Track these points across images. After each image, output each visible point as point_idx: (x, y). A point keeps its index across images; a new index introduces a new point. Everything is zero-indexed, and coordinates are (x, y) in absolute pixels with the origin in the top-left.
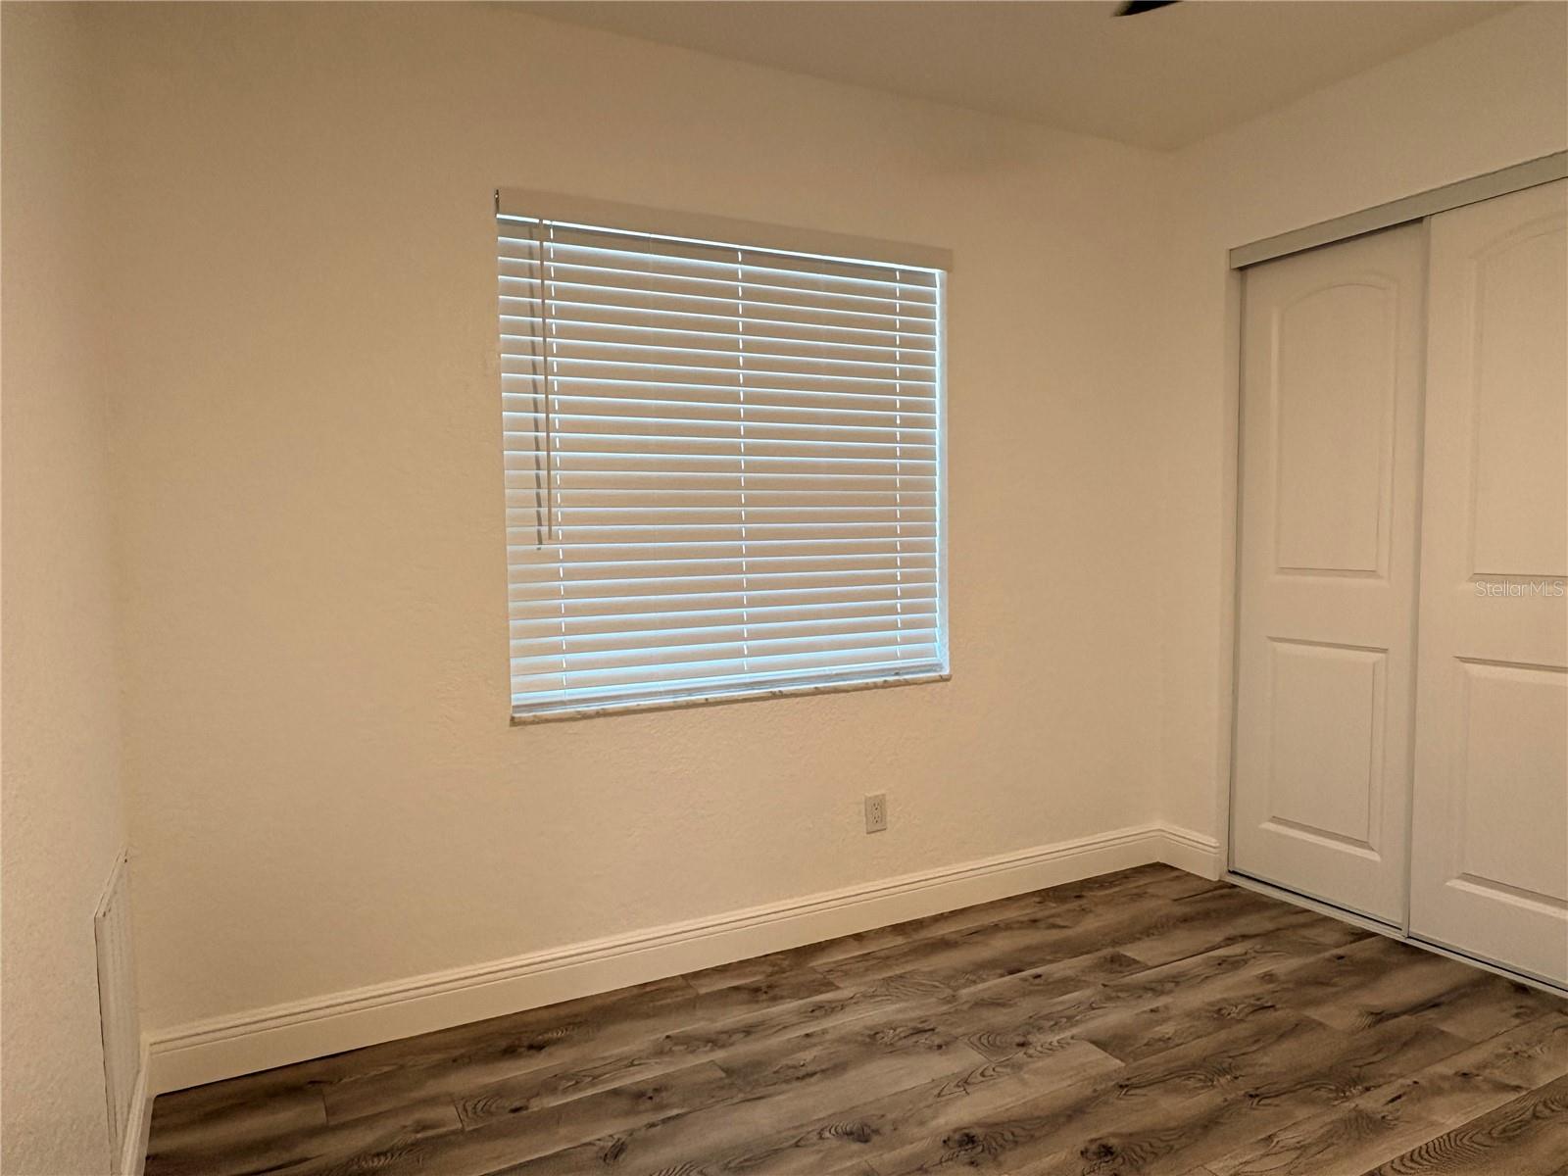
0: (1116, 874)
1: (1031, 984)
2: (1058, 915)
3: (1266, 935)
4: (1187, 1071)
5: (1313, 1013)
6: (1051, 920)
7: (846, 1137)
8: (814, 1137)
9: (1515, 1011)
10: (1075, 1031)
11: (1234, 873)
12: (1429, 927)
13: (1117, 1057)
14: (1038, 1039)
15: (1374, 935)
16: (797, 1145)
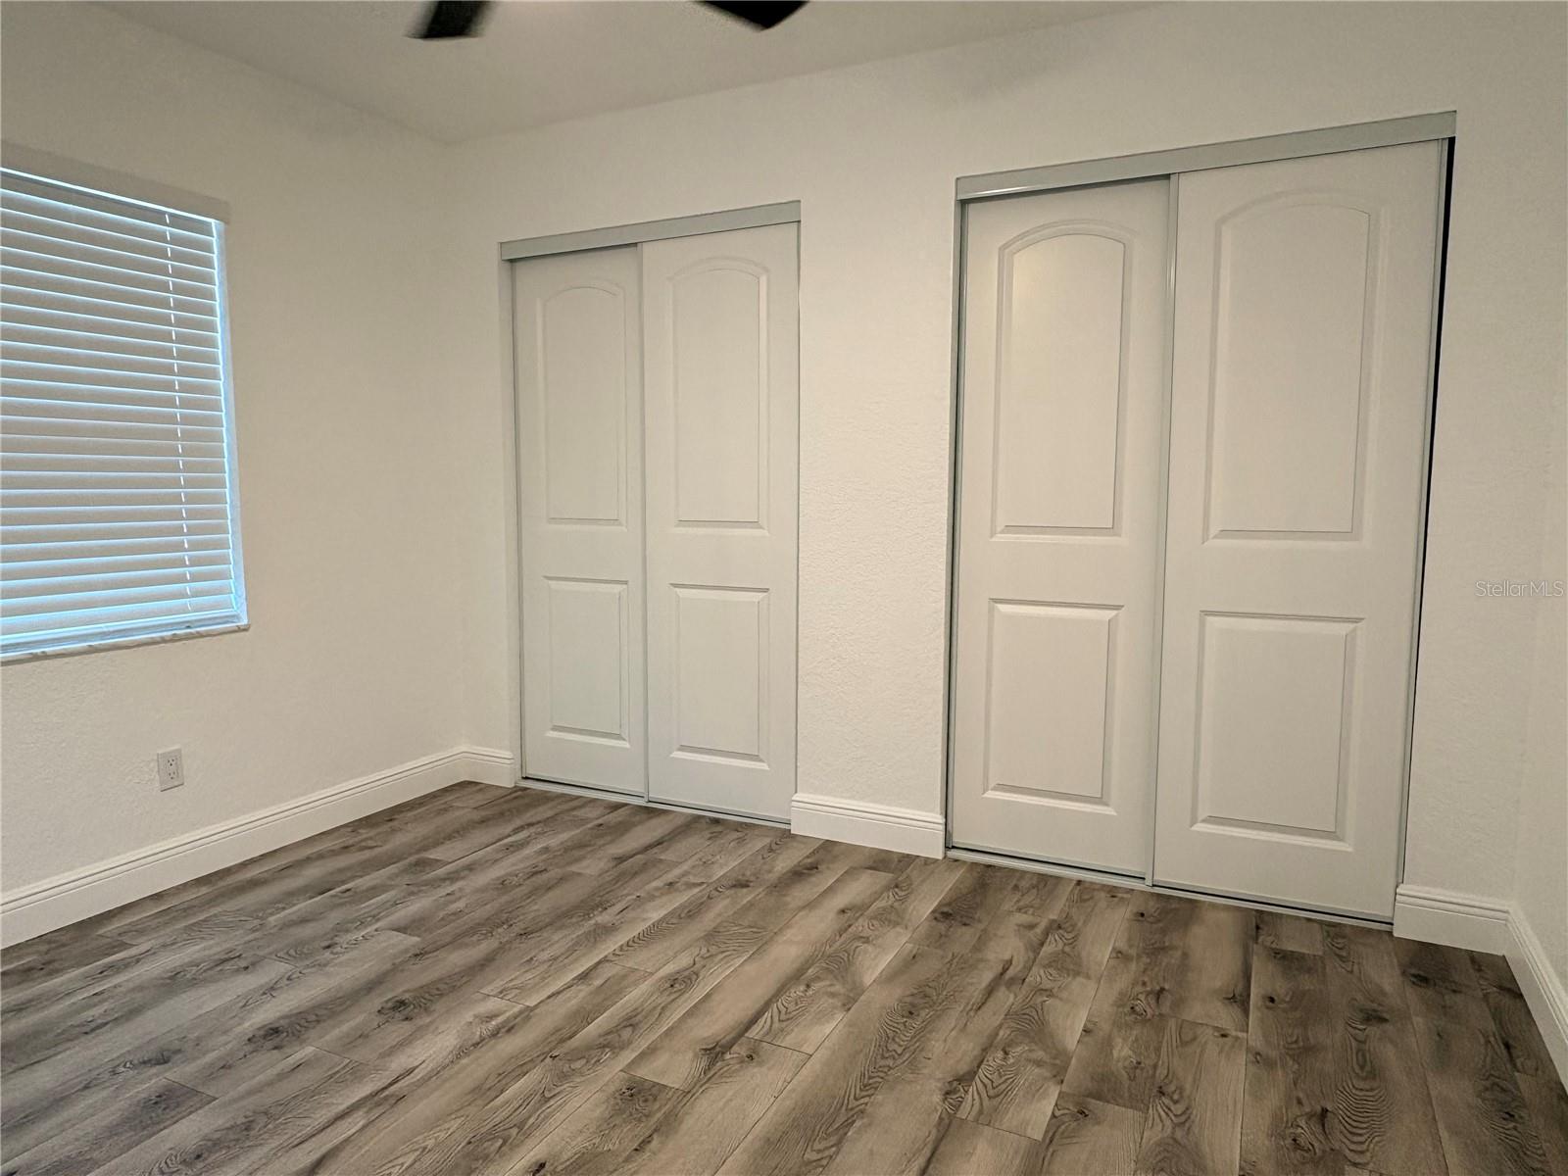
0: (425, 796)
1: (341, 898)
2: (371, 838)
3: (546, 821)
4: (473, 930)
5: (574, 868)
6: (363, 844)
7: (143, 1065)
8: (107, 1076)
9: (709, 836)
10: (378, 925)
11: (527, 778)
12: (662, 791)
13: (414, 936)
14: (344, 939)
15: (626, 805)
16: (86, 1087)
